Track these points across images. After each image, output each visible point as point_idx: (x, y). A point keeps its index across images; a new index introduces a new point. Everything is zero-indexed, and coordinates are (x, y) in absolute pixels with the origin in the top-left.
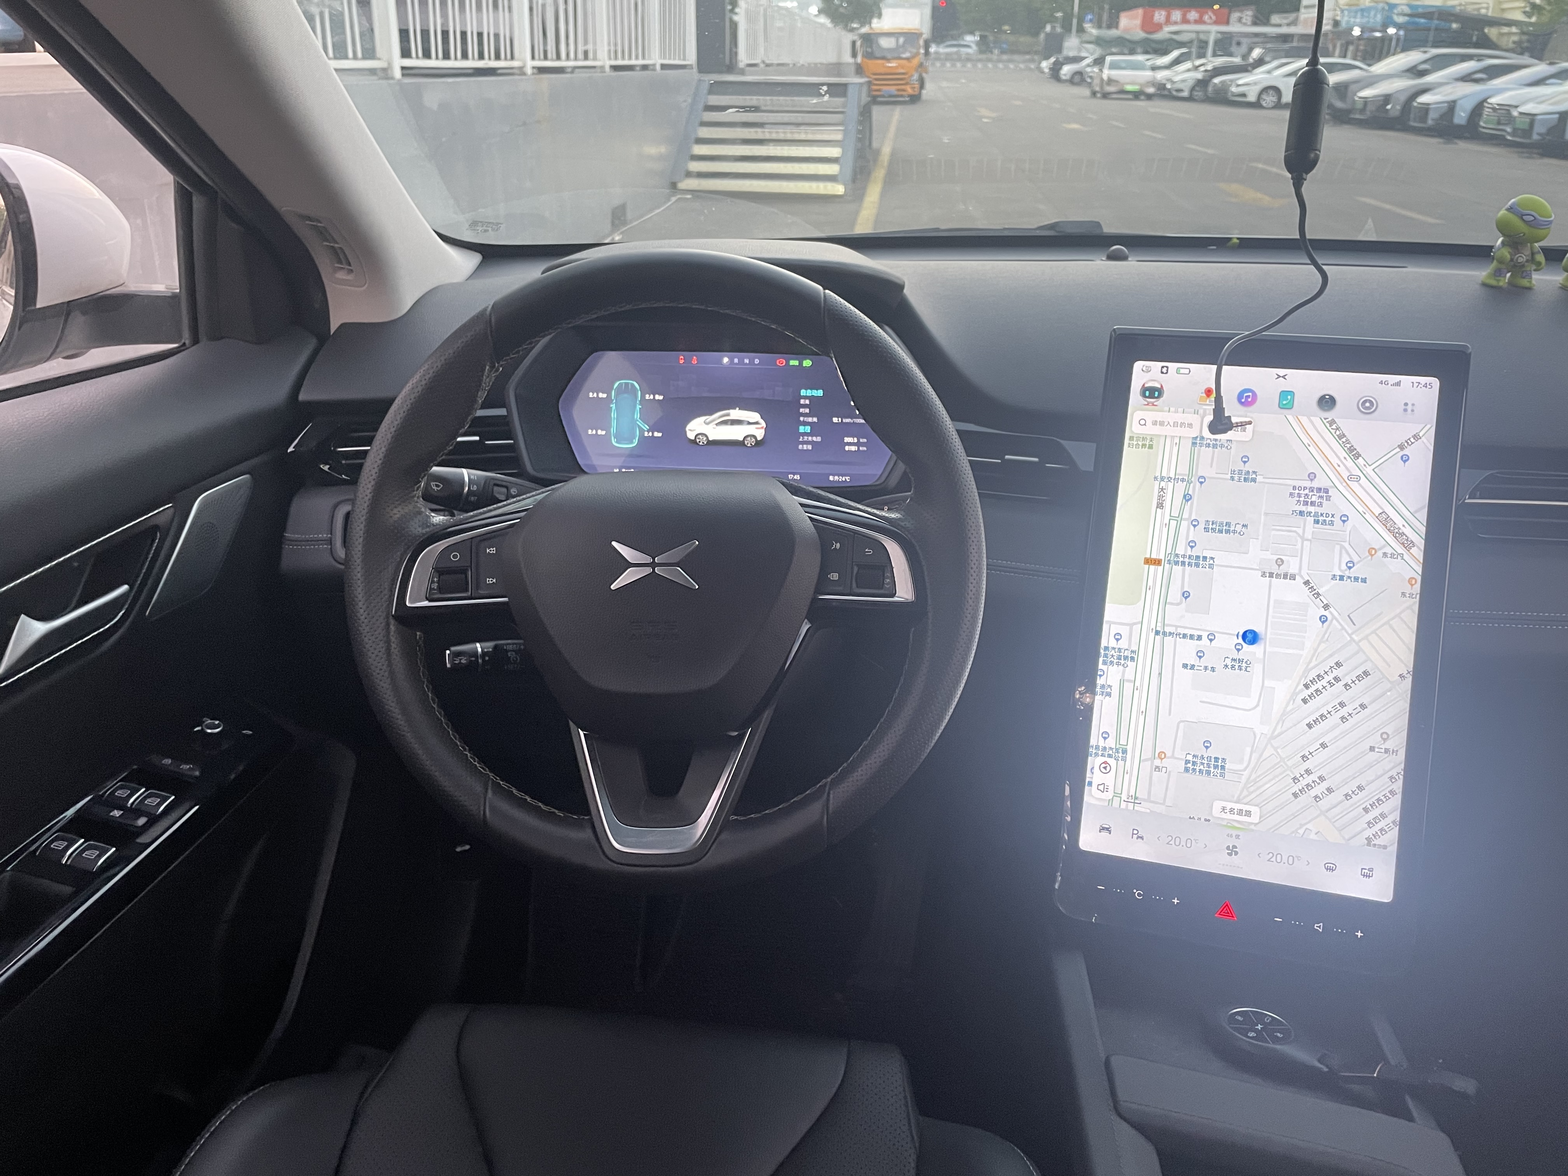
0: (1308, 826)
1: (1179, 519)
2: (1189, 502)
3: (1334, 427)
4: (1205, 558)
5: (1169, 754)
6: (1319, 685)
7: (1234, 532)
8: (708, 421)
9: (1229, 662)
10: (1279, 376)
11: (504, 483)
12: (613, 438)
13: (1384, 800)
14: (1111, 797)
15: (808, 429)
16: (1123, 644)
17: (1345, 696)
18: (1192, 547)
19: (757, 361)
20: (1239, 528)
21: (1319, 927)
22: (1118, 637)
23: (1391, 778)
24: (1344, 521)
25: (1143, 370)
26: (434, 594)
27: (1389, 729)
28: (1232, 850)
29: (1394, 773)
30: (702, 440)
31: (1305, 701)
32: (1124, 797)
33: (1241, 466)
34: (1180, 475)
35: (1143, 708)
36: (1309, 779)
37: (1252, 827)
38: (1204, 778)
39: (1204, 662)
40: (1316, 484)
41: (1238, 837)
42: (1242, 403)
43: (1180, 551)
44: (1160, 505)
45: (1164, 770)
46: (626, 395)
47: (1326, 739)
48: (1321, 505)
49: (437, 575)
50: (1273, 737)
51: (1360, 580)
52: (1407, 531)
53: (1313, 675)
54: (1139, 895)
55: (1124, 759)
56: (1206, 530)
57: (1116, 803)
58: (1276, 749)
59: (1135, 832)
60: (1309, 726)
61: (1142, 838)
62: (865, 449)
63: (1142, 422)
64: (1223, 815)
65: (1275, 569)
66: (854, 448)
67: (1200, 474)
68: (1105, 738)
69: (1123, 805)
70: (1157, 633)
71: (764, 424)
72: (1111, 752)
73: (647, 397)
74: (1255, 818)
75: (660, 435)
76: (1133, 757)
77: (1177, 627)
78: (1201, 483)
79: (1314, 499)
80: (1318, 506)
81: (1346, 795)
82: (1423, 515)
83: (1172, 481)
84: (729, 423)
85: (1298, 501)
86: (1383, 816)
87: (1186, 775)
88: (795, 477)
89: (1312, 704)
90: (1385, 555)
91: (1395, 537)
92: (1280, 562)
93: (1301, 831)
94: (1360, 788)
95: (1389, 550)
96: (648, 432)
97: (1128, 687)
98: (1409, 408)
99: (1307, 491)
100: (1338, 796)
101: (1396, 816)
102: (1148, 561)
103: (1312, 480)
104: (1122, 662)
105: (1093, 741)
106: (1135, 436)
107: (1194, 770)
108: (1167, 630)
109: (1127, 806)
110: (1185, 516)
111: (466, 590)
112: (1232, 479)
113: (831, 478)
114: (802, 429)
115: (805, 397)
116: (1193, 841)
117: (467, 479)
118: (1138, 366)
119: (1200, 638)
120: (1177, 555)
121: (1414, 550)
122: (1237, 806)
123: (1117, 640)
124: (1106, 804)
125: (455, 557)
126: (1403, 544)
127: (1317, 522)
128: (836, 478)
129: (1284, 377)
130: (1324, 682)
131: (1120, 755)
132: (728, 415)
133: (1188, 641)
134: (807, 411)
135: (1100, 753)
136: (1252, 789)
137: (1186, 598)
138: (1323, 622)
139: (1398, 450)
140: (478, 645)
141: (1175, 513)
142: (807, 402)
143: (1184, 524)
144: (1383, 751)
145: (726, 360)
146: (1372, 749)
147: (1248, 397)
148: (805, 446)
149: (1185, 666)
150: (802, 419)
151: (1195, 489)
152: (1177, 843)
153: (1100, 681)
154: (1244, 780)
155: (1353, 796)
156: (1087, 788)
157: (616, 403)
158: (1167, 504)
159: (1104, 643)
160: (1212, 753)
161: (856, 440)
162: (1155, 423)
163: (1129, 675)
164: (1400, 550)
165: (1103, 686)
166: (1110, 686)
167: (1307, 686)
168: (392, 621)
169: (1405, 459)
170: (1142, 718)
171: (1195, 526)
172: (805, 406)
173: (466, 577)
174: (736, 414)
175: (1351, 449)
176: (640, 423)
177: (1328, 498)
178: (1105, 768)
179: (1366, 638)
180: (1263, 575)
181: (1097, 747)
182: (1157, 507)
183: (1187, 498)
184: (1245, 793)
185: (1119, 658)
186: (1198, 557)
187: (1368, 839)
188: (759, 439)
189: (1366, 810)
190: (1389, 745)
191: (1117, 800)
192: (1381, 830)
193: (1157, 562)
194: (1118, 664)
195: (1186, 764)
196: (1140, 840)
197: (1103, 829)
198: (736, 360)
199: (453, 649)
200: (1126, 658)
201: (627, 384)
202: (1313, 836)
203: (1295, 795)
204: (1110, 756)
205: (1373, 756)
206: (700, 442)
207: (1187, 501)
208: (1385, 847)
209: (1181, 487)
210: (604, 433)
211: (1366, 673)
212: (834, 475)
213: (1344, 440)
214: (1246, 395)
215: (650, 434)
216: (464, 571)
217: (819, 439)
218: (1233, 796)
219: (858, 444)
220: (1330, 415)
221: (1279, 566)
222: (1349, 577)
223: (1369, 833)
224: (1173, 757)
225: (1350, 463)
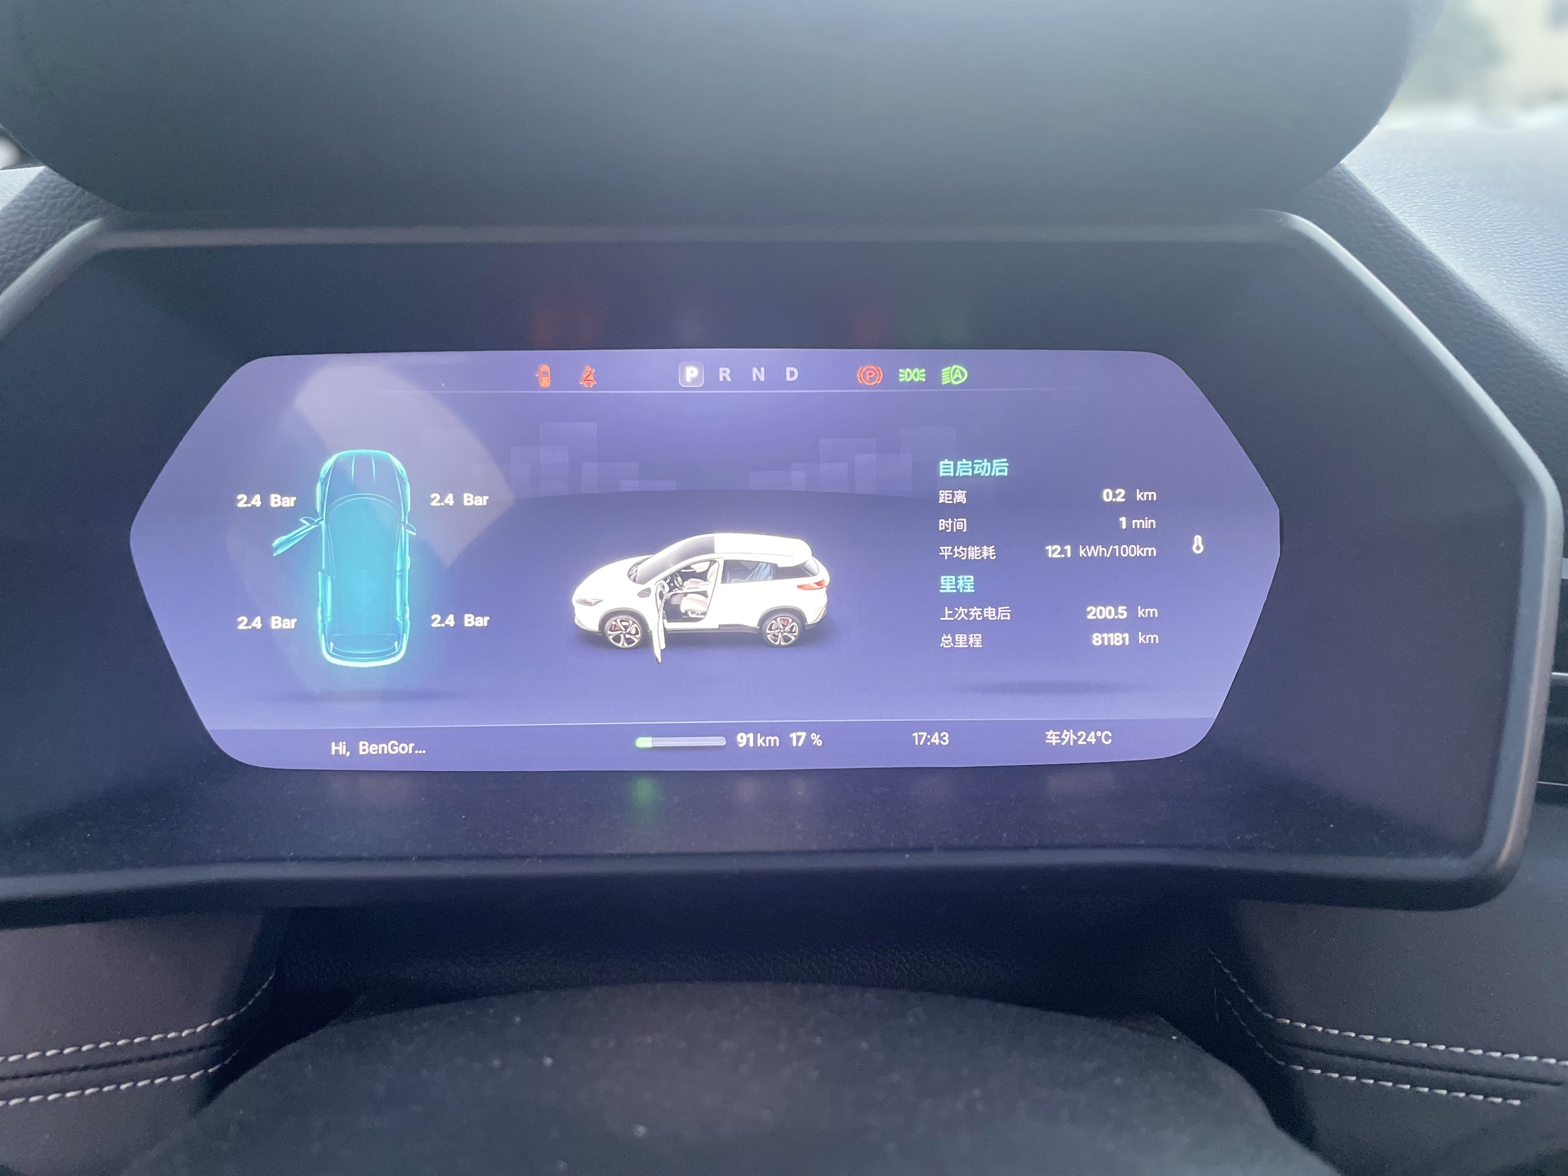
8: (641, 572)
12: (322, 639)
15: (967, 583)
19: (792, 374)
30: (624, 636)
46: (362, 497)
62: (1154, 638)
66: (1117, 639)
71: (823, 574)
73: (435, 499)
75: (482, 622)
88: (935, 740)
96: (443, 613)
113: (1052, 737)
114: (947, 583)
115: (954, 483)
128: (1068, 736)
132: (709, 549)
134: (961, 524)
142: (961, 497)
145: (691, 373)
148: (961, 640)
150: (945, 551)
157: (329, 523)
161: (1123, 612)
172: (953, 511)
174: (735, 544)
188: (812, 617)
198: (724, 374)
201: (363, 463)
206: (617, 639)
210: (290, 624)
212: (1059, 727)
215: (450, 621)
217: (1004, 613)
219: (1131, 625)
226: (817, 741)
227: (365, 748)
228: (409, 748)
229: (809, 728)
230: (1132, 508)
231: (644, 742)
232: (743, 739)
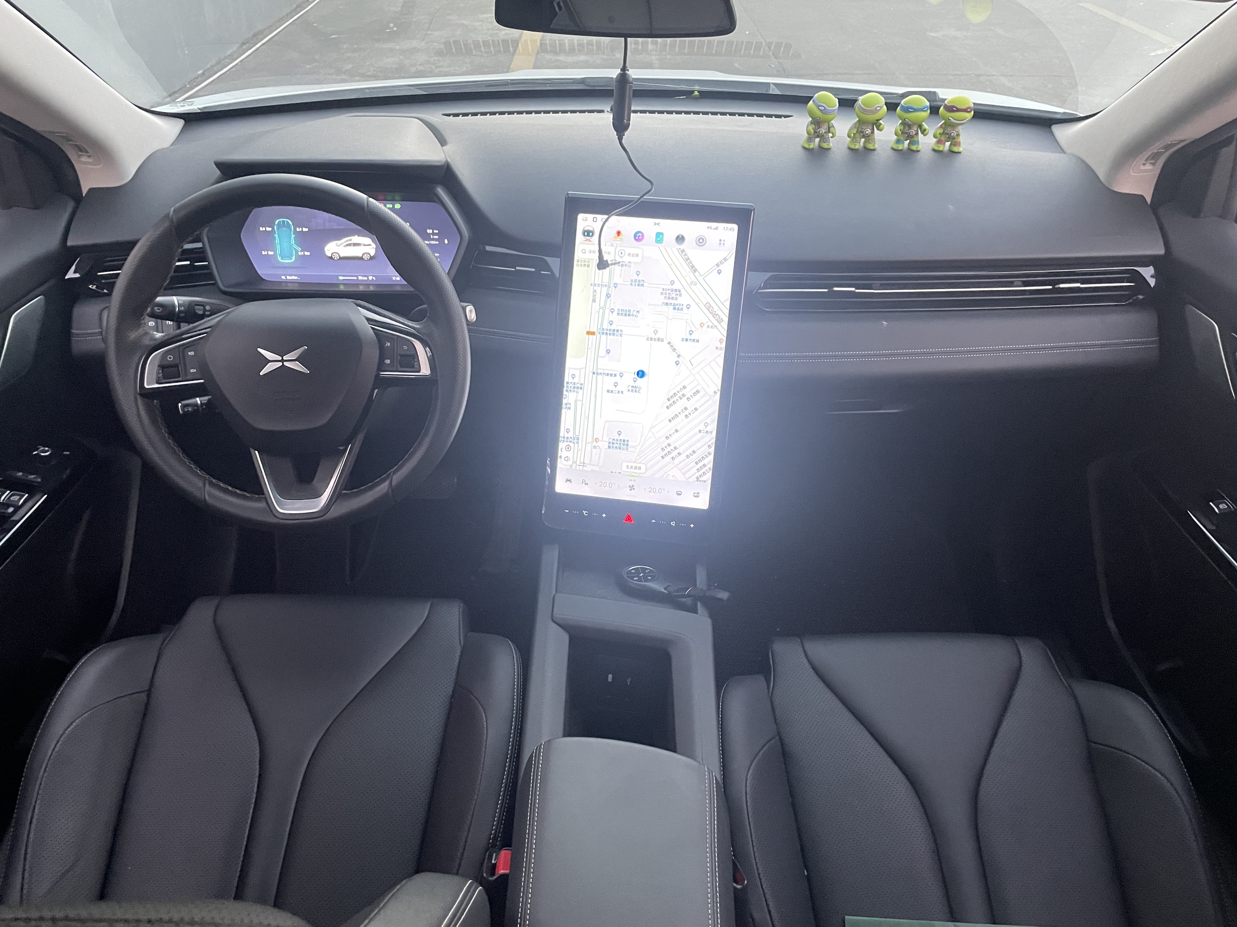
0: (669, 473)
1: (603, 308)
2: (610, 298)
3: (684, 254)
4: (618, 331)
5: (600, 439)
6: (675, 399)
7: (633, 315)
8: (338, 244)
9: (630, 388)
10: (655, 224)
11: (202, 304)
12: (278, 256)
13: (705, 457)
14: (571, 464)
16: (576, 380)
17: (688, 404)
18: (611, 324)
20: (635, 313)
21: (673, 524)
22: (573, 376)
23: (709, 446)
24: (688, 308)
25: (583, 220)
26: (161, 380)
27: (708, 421)
28: (632, 488)
29: (710, 443)
30: (336, 257)
31: (668, 407)
32: (578, 463)
33: (636, 277)
34: (604, 282)
35: (587, 415)
36: (669, 449)
37: (641, 475)
38: (618, 451)
39: (618, 389)
40: (674, 287)
41: (634, 480)
42: (636, 240)
43: (606, 326)
44: (594, 301)
45: (598, 447)
46: (284, 229)
47: (678, 428)
48: (676, 299)
49: (161, 369)
50: (652, 428)
51: (696, 341)
52: (720, 313)
53: (671, 394)
54: (586, 513)
55: (578, 443)
56: (618, 314)
57: (574, 467)
58: (653, 434)
59: (584, 481)
60: (670, 421)
61: (587, 484)
63: (584, 251)
64: (627, 470)
65: (654, 336)
67: (615, 282)
68: (568, 432)
69: (578, 467)
70: (594, 373)
71: (374, 245)
72: (571, 440)
73: (298, 229)
74: (643, 470)
75: (308, 254)
76: (582, 441)
77: (604, 370)
78: (615, 287)
79: (674, 295)
80: (675, 300)
81: (687, 456)
82: (728, 304)
83: (600, 286)
84: (352, 245)
85: (665, 297)
86: (704, 465)
87: (609, 450)
89: (671, 408)
90: (708, 326)
91: (714, 317)
92: (656, 332)
93: (665, 476)
94: (694, 452)
95: (711, 324)
96: (301, 251)
97: (579, 403)
98: (722, 242)
99: (670, 291)
100: (683, 456)
101: (711, 465)
102: (588, 333)
103: (672, 285)
104: (576, 390)
105: (561, 434)
106: (580, 259)
107: (613, 447)
108: (599, 371)
109: (579, 468)
110: (608, 306)
111: (179, 377)
112: (631, 284)
116: (613, 485)
117: (176, 303)
118: (581, 217)
119: (615, 375)
120: (603, 329)
121: (722, 324)
122: (634, 465)
123: (573, 378)
124: (569, 467)
125: (170, 358)
126: (717, 320)
127: (674, 309)
129: (658, 224)
130: (677, 397)
131: (576, 441)
132: (351, 240)
133: (609, 377)
135: (565, 440)
136: (641, 455)
137: (608, 353)
138: (677, 364)
139: (716, 267)
140: (198, 399)
141: (602, 305)
143: (607, 311)
144: (705, 432)
146: (700, 431)
147: (639, 236)
149: (608, 391)
151: (612, 291)
152: (605, 486)
153: (564, 401)
154: (637, 451)
155: (690, 456)
156: (559, 459)
157: (278, 233)
158: (597, 300)
159: (566, 380)
160: (622, 437)
162: (590, 252)
163: (580, 397)
164: (716, 323)
165: (566, 404)
166: (570, 404)
167: (669, 400)
168: (138, 397)
169: (719, 272)
170: (586, 420)
171: (612, 312)
173: (178, 370)
174: (355, 239)
175: (693, 267)
176: (295, 246)
177: (681, 295)
178: (568, 448)
179: (698, 372)
180: (648, 339)
181: (564, 437)
182: (593, 302)
183: (608, 296)
184: (638, 457)
185: (574, 388)
186: (614, 330)
187: (697, 478)
188: (372, 254)
189: (697, 463)
190: (708, 429)
191: (574, 465)
192: (704, 473)
193: (593, 333)
194: (574, 391)
195: (609, 444)
196: (586, 485)
197: (567, 480)
199: (183, 402)
200: (578, 388)
201: (283, 221)
202: (671, 478)
203: (663, 457)
204: (570, 442)
205: (701, 435)
206: (334, 258)
207: (608, 297)
208: (705, 481)
209: (605, 289)
210: (272, 253)
211: (698, 392)
213: (689, 261)
214: (638, 235)
215: (302, 253)
216: (176, 366)
218: (632, 460)
220: (682, 247)
221: (656, 334)
222: (690, 339)
223: (698, 474)
224: (602, 440)
225: (691, 274)
226: (374, 279)
227: (288, 277)
228: (296, 278)
229: (373, 276)
230: (433, 234)
231: (341, 278)
232: (360, 278)
